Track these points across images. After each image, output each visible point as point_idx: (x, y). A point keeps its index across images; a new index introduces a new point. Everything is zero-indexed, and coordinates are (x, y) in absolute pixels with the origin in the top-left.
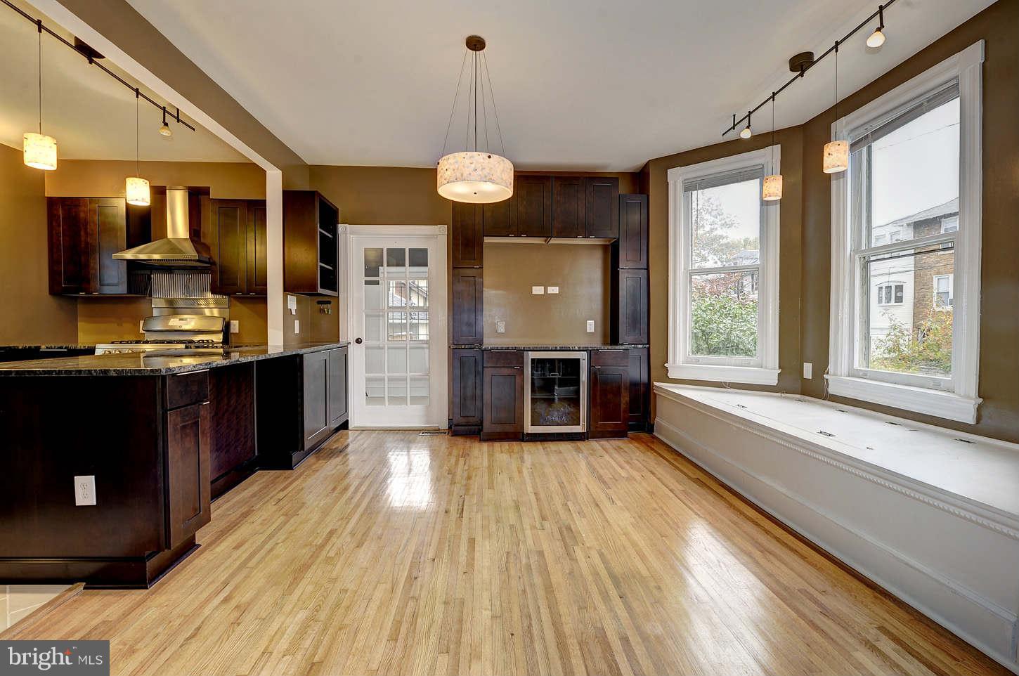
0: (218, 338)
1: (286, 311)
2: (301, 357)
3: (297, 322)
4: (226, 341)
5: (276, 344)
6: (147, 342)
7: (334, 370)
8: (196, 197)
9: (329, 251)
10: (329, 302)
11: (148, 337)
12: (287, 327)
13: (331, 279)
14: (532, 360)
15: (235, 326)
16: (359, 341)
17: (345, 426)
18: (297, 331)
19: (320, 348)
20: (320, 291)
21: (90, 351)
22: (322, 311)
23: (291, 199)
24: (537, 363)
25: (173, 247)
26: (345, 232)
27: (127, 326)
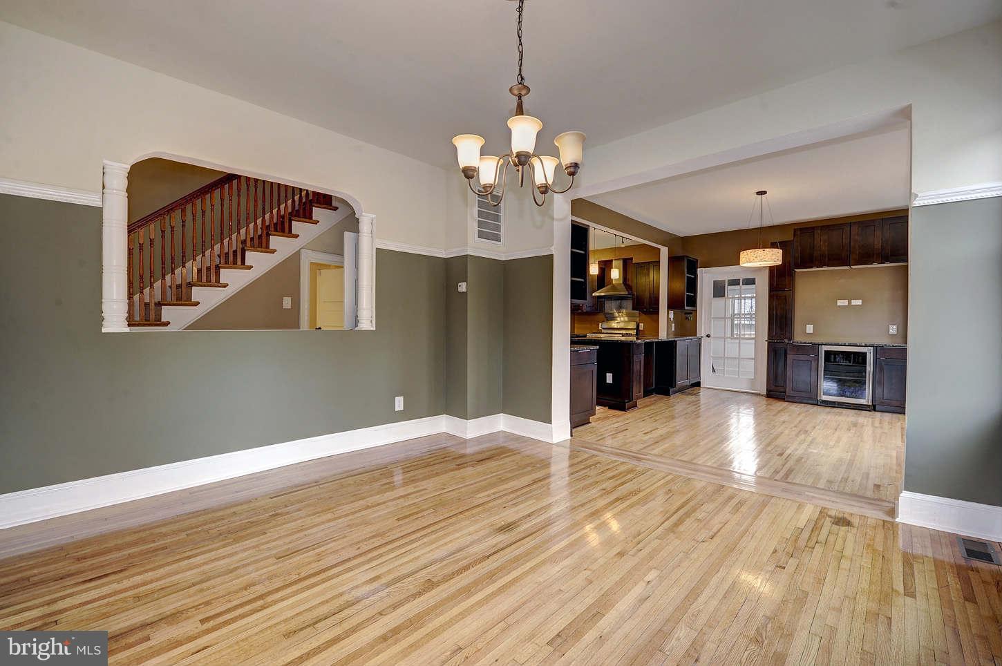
0: (634, 332)
1: (668, 319)
2: (676, 342)
3: (673, 325)
4: (637, 334)
5: (663, 336)
6: (603, 333)
7: (693, 351)
8: (626, 263)
9: (692, 285)
10: (691, 313)
11: (603, 331)
12: (669, 327)
13: (693, 302)
14: (825, 351)
15: (642, 326)
16: (708, 336)
17: (698, 384)
18: (673, 329)
19: (685, 338)
20: (686, 308)
21: (585, 336)
22: (687, 318)
23: (673, 260)
24: (828, 354)
25: (614, 288)
26: (702, 273)
27: (594, 326)
